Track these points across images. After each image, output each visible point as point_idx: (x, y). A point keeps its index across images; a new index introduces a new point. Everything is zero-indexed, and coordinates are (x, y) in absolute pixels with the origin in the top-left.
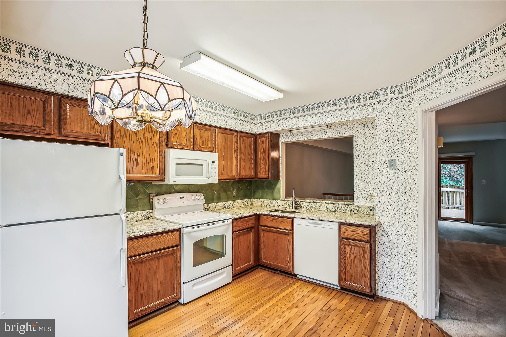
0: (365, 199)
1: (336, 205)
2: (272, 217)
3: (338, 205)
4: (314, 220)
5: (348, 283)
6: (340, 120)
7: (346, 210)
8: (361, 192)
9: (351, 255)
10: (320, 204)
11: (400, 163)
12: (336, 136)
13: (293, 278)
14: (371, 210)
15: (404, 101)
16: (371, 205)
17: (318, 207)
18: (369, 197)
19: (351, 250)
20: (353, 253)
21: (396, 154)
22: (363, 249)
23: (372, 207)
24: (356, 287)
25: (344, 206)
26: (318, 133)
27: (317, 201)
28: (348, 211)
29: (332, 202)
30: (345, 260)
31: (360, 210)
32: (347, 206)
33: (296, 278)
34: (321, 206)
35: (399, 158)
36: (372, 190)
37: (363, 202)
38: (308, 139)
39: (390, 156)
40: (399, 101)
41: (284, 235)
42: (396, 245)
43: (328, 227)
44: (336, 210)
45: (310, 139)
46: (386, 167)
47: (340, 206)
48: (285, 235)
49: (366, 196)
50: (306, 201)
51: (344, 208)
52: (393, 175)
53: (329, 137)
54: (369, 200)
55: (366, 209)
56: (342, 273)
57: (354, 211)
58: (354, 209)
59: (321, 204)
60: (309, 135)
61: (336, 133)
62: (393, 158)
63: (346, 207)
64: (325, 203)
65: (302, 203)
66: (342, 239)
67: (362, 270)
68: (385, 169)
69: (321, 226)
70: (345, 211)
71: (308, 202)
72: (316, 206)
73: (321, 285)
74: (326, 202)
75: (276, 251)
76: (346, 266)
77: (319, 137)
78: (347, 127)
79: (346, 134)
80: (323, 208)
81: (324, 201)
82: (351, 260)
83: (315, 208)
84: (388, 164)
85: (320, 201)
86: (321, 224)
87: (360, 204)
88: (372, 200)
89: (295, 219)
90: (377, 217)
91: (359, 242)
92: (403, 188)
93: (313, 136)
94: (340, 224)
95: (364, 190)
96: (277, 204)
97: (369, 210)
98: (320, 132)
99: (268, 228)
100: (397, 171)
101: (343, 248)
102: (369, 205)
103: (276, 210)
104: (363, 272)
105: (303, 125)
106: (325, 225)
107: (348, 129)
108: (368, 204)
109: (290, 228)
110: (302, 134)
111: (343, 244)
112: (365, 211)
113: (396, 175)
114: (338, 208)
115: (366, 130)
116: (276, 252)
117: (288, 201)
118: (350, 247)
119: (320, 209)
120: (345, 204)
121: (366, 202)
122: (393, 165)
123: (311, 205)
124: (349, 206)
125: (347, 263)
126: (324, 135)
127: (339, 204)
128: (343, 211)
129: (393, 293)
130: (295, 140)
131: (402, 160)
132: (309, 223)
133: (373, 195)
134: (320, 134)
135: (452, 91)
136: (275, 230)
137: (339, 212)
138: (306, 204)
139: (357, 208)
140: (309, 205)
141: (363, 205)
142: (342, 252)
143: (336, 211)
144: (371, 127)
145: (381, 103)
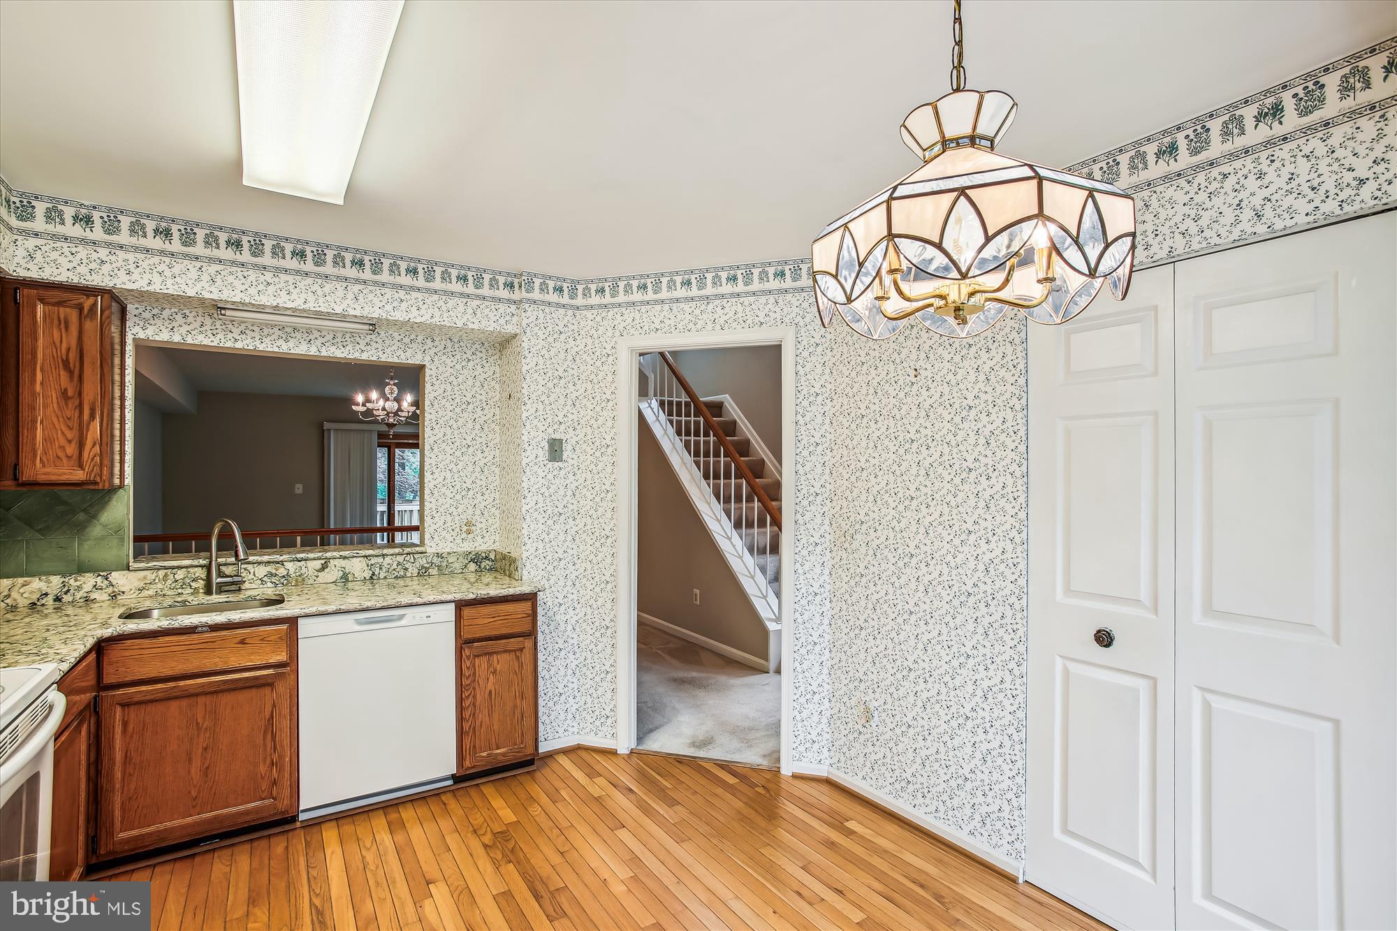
0: (454, 534)
1: (373, 561)
2: (184, 637)
3: (380, 560)
4: (382, 608)
5: (484, 754)
6: (426, 318)
7: (406, 569)
8: (443, 518)
9: (488, 679)
10: (318, 564)
11: (570, 448)
12: (375, 358)
13: (287, 831)
14: (472, 560)
15: (578, 317)
16: (469, 550)
17: (311, 572)
18: (465, 528)
19: (490, 665)
20: (494, 672)
21: (563, 427)
22: (518, 653)
23: (473, 553)
24: (503, 754)
25: (400, 559)
26: (311, 337)
27: (311, 555)
28: (413, 570)
29: (363, 553)
30: (474, 697)
31: (444, 564)
32: (407, 558)
33: (298, 824)
34: (324, 567)
35: (568, 436)
36: (470, 511)
37: (448, 543)
38: (267, 350)
39: (550, 430)
40: (570, 312)
41: (248, 690)
42: (562, 627)
43: (426, 621)
44: (373, 574)
45: (276, 350)
46: (543, 454)
47: (388, 559)
48: (254, 691)
49: (458, 525)
50: (266, 558)
51: (399, 564)
52: (556, 472)
53: (350, 356)
54: (464, 535)
55: (461, 559)
56: (468, 735)
57: (429, 568)
58: (428, 563)
59: (323, 562)
60: (275, 337)
61: (373, 349)
62: (557, 436)
63: (405, 562)
64: (341, 557)
65: (245, 569)
66: (464, 643)
67: (515, 707)
68: (540, 459)
69: (403, 622)
70: (402, 573)
71: (273, 562)
72: (303, 571)
73: (396, 802)
74: (341, 553)
75: (206, 765)
76: (477, 711)
77: (313, 351)
78: (407, 340)
79: (403, 357)
80: (332, 574)
81: (335, 554)
82: (490, 692)
83: (300, 579)
84: (547, 448)
85: (321, 554)
86: (401, 617)
87: (441, 547)
88: (471, 536)
89: (300, 621)
90: (525, 572)
91: (508, 640)
92: (574, 501)
93: (291, 344)
94: (461, 605)
95: (450, 511)
96: (111, 589)
97: (467, 562)
98: (317, 334)
99: (159, 686)
100: (565, 464)
101: (468, 668)
102: (465, 549)
103: (133, 611)
104: (518, 712)
105: (298, 303)
106: (414, 617)
107: (410, 346)
108: (462, 545)
109: (281, 658)
110: (243, 327)
111: (468, 657)
112: (457, 566)
113: (563, 472)
114: (381, 569)
115: (458, 357)
116: (207, 768)
117: (173, 568)
118: (485, 659)
119: (320, 580)
120: (405, 552)
121: (456, 541)
122: (555, 450)
123: (282, 572)
124: (416, 556)
125: (478, 704)
126: (333, 349)
127: (384, 556)
128: (396, 574)
129: (557, 735)
130: (207, 342)
131: (573, 441)
132: (359, 622)
133: (473, 522)
134: (318, 343)
135: (694, 329)
136: (203, 685)
137: (385, 578)
138: (261, 571)
139: (435, 560)
140: (274, 571)
141: (448, 550)
142: (468, 678)
143: (374, 577)
144: (469, 353)
145: (536, 306)
